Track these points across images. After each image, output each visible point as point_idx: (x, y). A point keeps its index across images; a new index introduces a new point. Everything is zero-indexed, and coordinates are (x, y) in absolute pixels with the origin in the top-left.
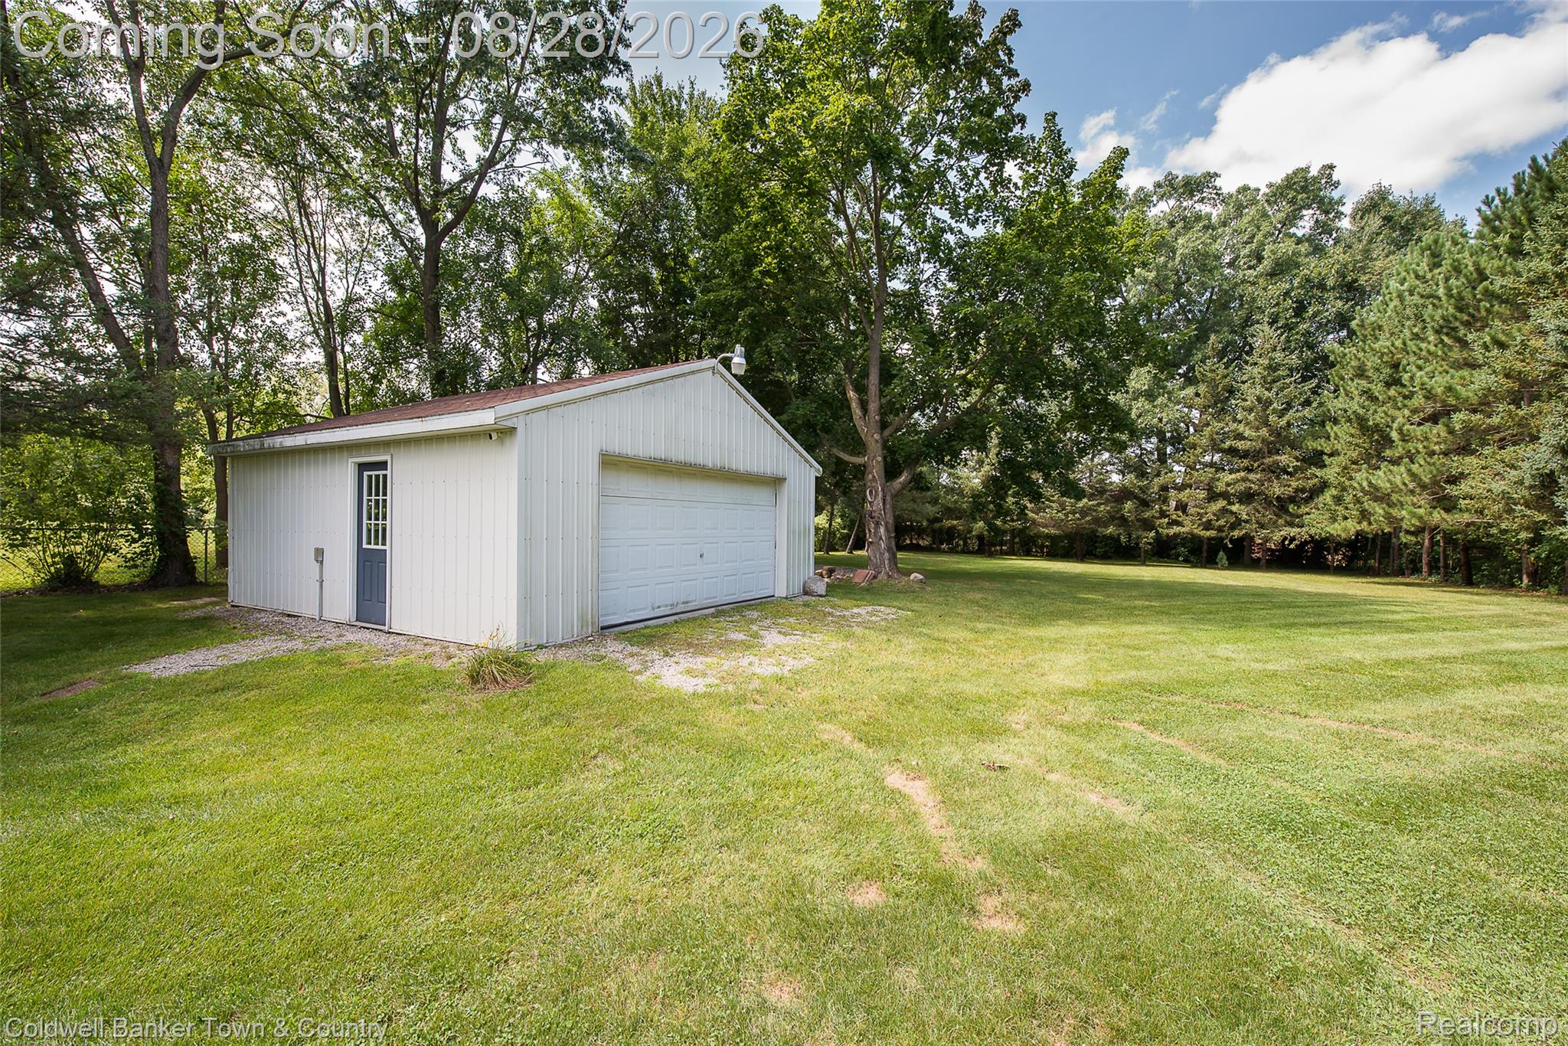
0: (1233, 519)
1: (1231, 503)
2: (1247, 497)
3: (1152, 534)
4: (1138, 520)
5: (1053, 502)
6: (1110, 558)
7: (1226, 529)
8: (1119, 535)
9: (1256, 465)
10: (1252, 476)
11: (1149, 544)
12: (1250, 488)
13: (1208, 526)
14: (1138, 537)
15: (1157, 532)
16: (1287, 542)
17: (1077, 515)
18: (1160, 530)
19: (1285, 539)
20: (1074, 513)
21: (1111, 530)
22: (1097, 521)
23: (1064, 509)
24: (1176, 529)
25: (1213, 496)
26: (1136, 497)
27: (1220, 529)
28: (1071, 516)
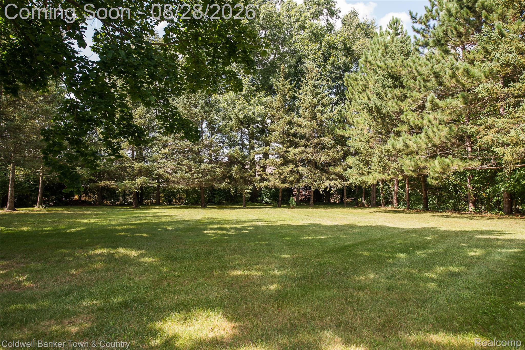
0: (298, 176)
1: (297, 166)
2: (305, 163)
3: (251, 187)
4: (241, 178)
5: (183, 165)
6: (223, 204)
7: (294, 182)
8: (229, 189)
9: (309, 143)
10: (307, 150)
11: (248, 193)
12: (307, 157)
13: (284, 181)
14: (242, 190)
15: (254, 185)
16: (328, 190)
17: (200, 175)
18: (256, 184)
19: (327, 188)
20: (198, 173)
21: (224, 185)
22: (215, 179)
23: (191, 171)
24: (266, 183)
25: (286, 162)
26: (239, 162)
27: (291, 183)
28: (196, 176)
